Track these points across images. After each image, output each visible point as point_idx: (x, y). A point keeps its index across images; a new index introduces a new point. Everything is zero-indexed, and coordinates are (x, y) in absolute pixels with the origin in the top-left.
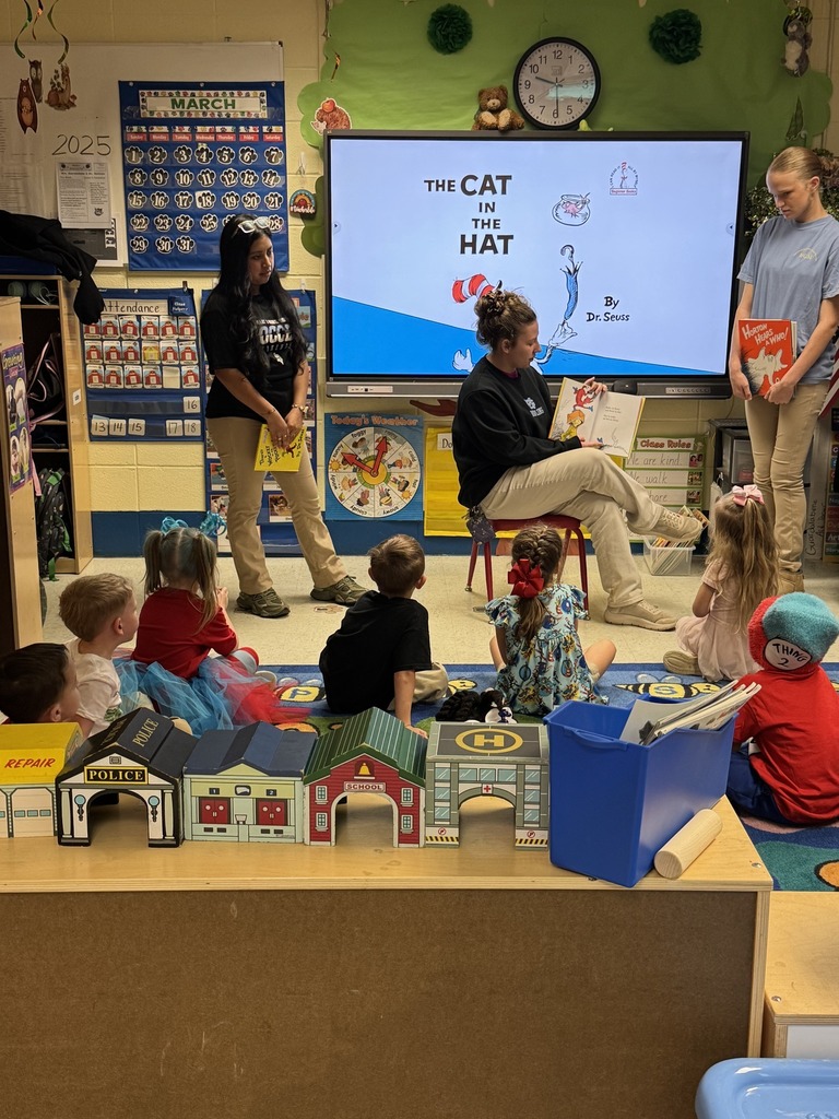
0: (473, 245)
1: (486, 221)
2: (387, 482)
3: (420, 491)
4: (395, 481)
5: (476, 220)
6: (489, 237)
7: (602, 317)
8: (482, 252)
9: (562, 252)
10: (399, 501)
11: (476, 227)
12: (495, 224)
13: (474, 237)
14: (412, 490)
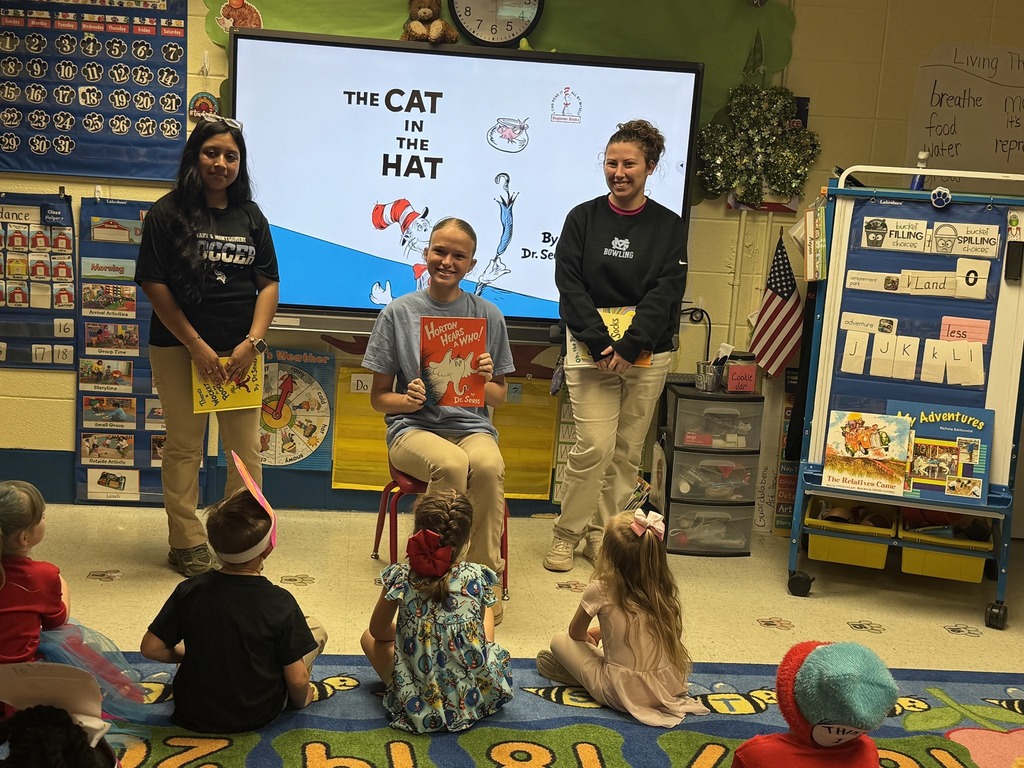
0: (397, 166)
1: (412, 141)
2: (291, 427)
3: (328, 438)
4: (301, 425)
5: (401, 140)
6: (415, 159)
7: (539, 254)
8: (406, 174)
9: (497, 179)
10: (304, 448)
11: (401, 147)
12: (422, 145)
13: (399, 158)
14: (320, 436)
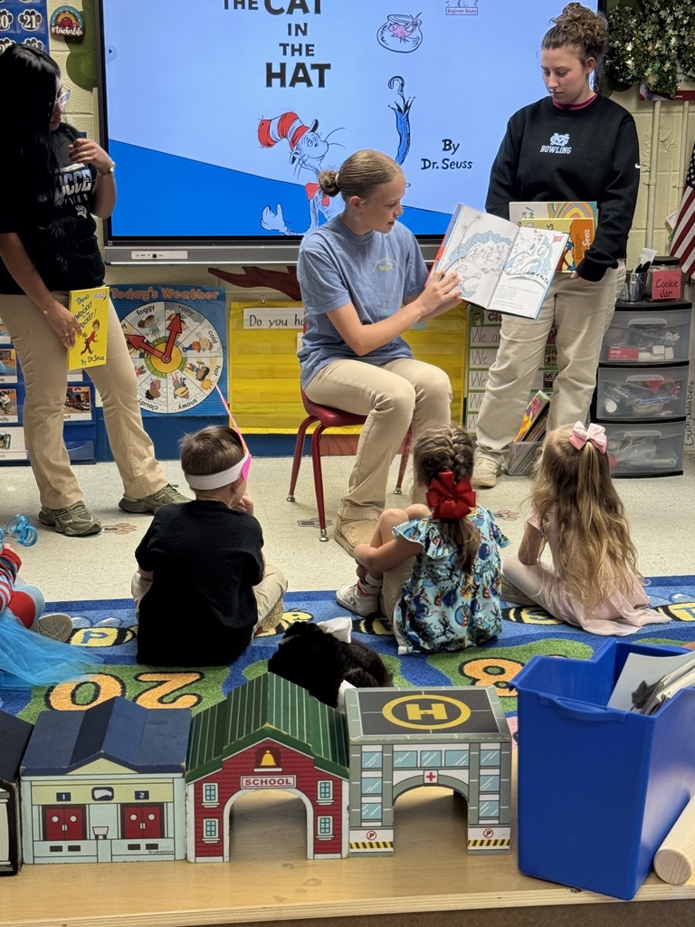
0: (282, 75)
1: (297, 47)
2: (182, 370)
3: (222, 381)
4: (192, 367)
5: (285, 46)
6: (300, 66)
7: (440, 164)
8: (292, 84)
9: (390, 85)
10: (198, 394)
11: (285, 53)
12: (308, 50)
13: (283, 66)
14: (213, 378)
